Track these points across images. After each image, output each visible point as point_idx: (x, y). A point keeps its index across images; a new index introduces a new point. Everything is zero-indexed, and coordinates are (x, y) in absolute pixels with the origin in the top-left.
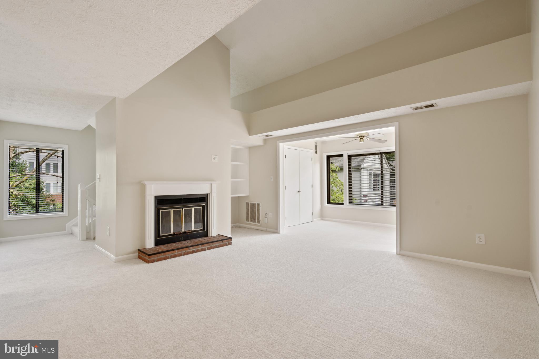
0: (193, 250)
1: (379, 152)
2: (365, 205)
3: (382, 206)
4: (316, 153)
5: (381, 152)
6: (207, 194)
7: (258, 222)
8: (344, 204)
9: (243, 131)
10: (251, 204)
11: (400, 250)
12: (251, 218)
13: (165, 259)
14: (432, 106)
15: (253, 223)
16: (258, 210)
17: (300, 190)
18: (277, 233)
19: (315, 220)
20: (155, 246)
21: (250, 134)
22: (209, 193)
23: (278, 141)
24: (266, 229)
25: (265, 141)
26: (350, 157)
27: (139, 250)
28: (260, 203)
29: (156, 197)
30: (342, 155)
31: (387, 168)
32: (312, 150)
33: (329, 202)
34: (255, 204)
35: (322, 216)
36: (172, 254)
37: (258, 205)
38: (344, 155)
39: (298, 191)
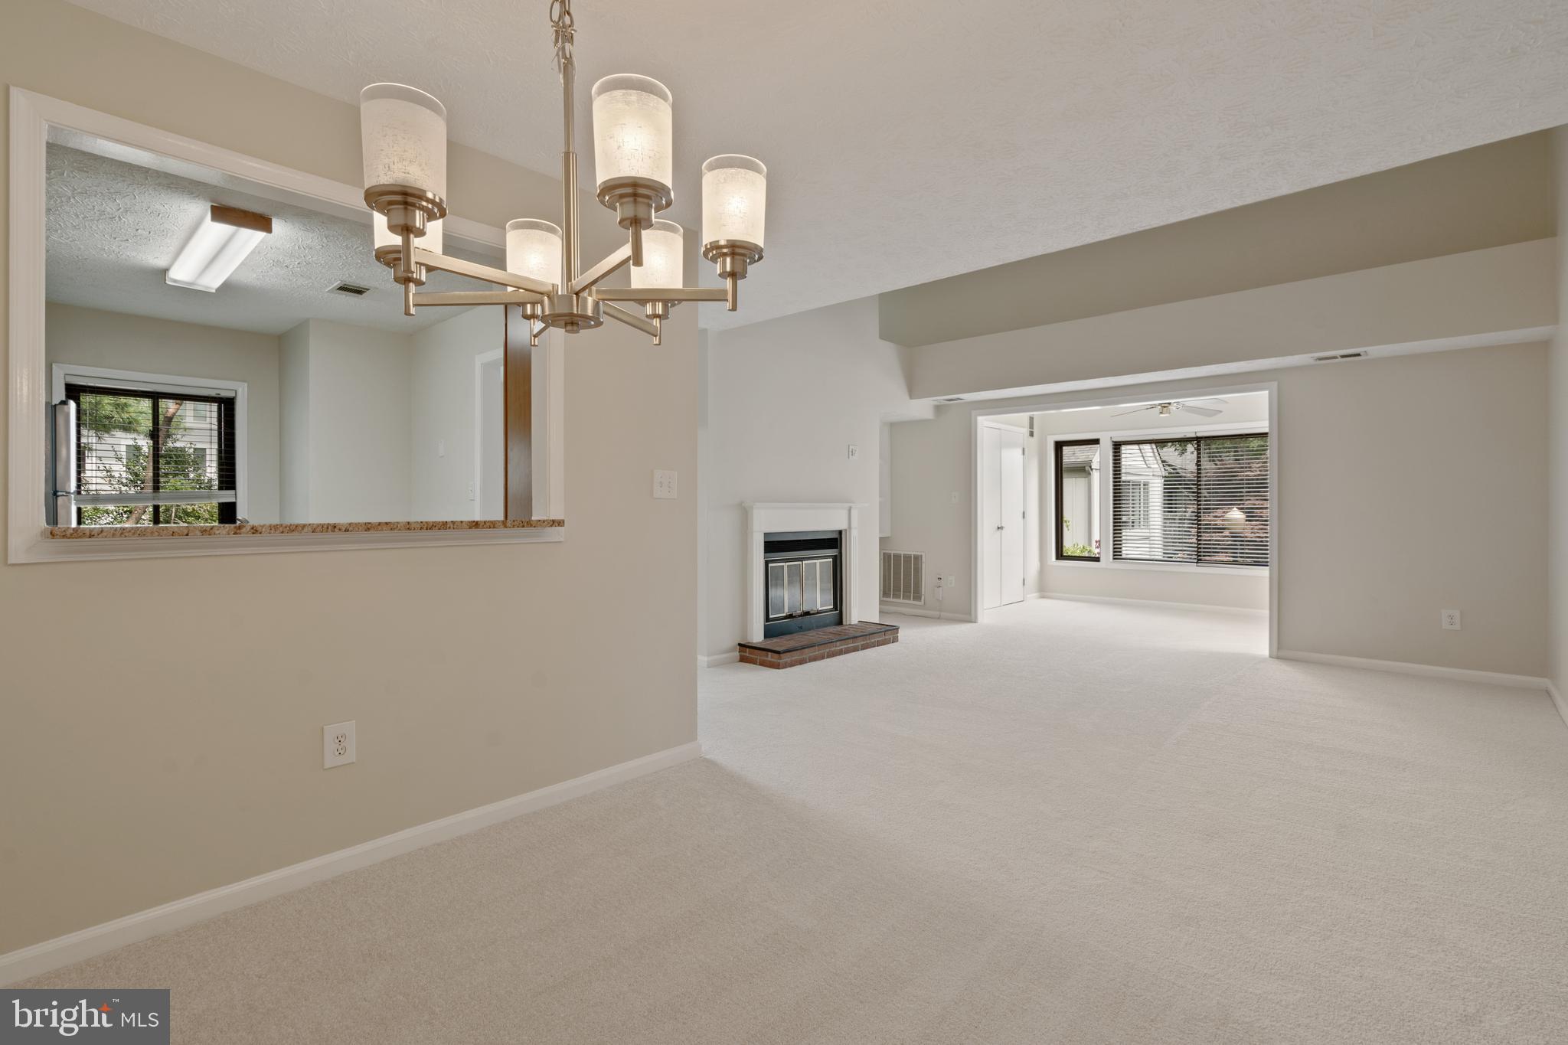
0: (841, 647)
1: (1194, 436)
2: (1156, 561)
3: (1199, 564)
4: (1032, 434)
5: (1199, 435)
6: (840, 532)
7: (918, 597)
8: (1101, 559)
9: (896, 387)
10: (897, 557)
11: (1278, 649)
12: (897, 589)
13: (801, 662)
14: (1359, 355)
15: (901, 601)
16: (918, 571)
17: (1003, 525)
18: (971, 622)
19: (1028, 596)
20: (765, 637)
21: (911, 398)
22: (846, 530)
23: (974, 413)
24: (938, 613)
25: (938, 409)
26: (1117, 446)
27: (740, 645)
28: (923, 554)
29: (766, 535)
30: (1096, 442)
31: (1156, 466)
32: (1023, 427)
33: (1060, 555)
34: (907, 558)
35: (1044, 589)
36: (811, 654)
37: (918, 558)
38: (1101, 441)
39: (999, 528)
